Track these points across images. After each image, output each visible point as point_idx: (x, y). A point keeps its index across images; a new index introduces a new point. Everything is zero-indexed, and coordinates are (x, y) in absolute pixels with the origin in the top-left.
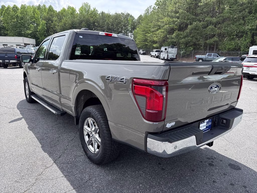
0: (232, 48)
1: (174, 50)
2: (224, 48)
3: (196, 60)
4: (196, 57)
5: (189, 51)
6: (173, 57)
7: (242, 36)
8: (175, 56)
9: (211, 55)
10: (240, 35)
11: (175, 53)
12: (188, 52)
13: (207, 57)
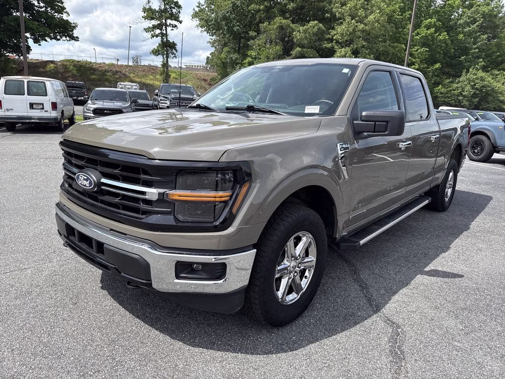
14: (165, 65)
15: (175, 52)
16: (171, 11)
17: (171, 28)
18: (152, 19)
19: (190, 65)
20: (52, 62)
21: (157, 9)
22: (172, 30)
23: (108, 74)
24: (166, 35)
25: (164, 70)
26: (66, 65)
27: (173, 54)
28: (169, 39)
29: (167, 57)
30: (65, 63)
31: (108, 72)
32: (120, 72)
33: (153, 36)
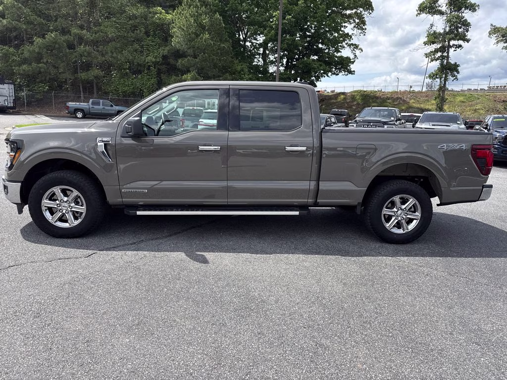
0: (128, 92)
1: (7, 89)
2: (115, 90)
3: (69, 113)
4: (68, 107)
5: (40, 93)
6: (6, 103)
7: (140, 72)
8: (12, 101)
9: (98, 104)
10: (137, 70)
11: (11, 95)
12: (39, 95)
13: (91, 106)
14: (443, 88)
15: (456, 74)
16: (457, 31)
17: (454, 49)
18: (433, 43)
19: (494, 86)
20: (343, 93)
21: (442, 31)
22: (455, 50)
23: (388, 101)
24: (448, 57)
25: (440, 94)
26: (354, 95)
27: (453, 76)
28: (450, 61)
29: (446, 80)
30: (353, 94)
31: (389, 99)
32: (401, 99)
33: (432, 61)
